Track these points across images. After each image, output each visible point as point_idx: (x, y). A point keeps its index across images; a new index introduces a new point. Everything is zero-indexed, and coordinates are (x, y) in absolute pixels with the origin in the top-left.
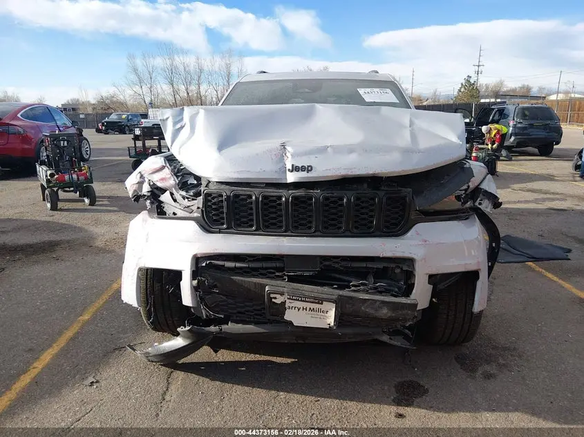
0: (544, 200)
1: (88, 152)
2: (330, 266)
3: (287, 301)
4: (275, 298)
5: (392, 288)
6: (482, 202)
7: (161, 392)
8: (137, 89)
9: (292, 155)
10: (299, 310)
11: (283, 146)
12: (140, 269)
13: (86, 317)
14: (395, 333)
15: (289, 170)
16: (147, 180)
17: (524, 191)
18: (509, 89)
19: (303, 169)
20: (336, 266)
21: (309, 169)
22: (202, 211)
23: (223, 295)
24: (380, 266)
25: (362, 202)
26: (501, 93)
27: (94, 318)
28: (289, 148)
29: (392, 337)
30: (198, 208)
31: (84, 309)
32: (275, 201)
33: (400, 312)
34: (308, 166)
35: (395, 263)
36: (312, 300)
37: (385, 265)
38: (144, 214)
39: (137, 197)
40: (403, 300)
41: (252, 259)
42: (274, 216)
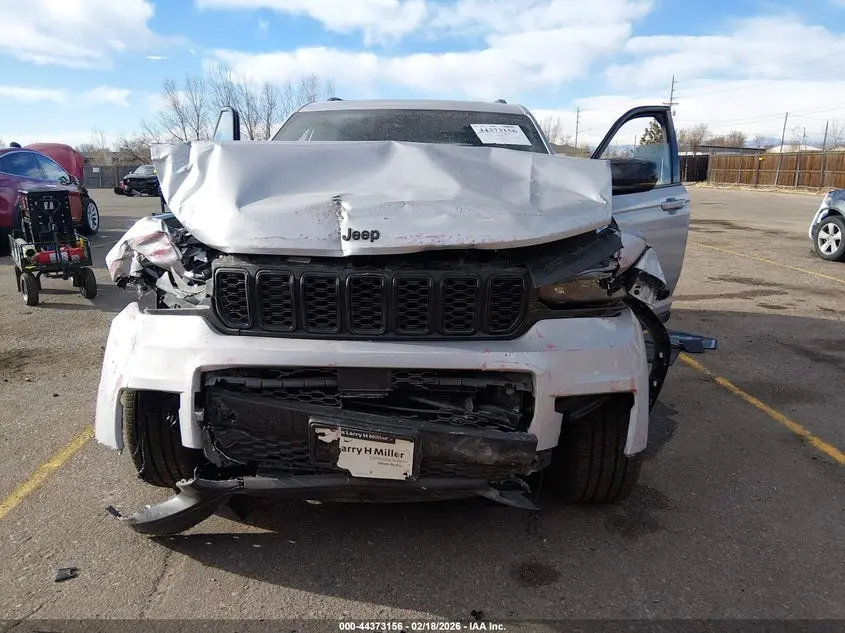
0: (754, 294)
1: (96, 221)
2: (407, 384)
3: (342, 439)
4: (323, 435)
5: (501, 418)
6: (640, 290)
7: (153, 577)
8: (178, 130)
9: (349, 215)
10: (359, 452)
11: (337, 201)
12: (122, 391)
13: (56, 464)
14: (508, 487)
15: (344, 237)
16: (136, 254)
17: (725, 280)
18: (713, 138)
19: (365, 235)
20: (418, 384)
21: (373, 236)
22: (213, 300)
23: (246, 430)
24: (483, 383)
25: (457, 287)
26: (702, 144)
27: (67, 464)
28: (345, 205)
29: (504, 493)
30: (208, 296)
31: (54, 451)
32: (324, 286)
33: (512, 455)
34: (373, 232)
35: (507, 380)
36: (378, 437)
37: (491, 382)
38: (133, 307)
39: (123, 281)
40: (516, 436)
41: (287, 374)
42: (323, 308)
